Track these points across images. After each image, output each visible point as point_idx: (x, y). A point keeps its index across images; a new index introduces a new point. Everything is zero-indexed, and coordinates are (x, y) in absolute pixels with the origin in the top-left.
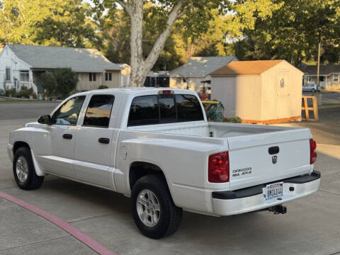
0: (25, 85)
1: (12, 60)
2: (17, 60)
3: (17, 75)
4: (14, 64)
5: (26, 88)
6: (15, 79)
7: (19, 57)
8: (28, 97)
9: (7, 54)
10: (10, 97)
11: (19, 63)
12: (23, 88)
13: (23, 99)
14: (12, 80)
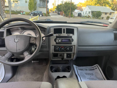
2: (89, 9)
3: (88, 13)
8: (89, 18)
9: (87, 8)
10: (85, 18)
12: (89, 16)
13: (88, 18)
14: (87, 14)
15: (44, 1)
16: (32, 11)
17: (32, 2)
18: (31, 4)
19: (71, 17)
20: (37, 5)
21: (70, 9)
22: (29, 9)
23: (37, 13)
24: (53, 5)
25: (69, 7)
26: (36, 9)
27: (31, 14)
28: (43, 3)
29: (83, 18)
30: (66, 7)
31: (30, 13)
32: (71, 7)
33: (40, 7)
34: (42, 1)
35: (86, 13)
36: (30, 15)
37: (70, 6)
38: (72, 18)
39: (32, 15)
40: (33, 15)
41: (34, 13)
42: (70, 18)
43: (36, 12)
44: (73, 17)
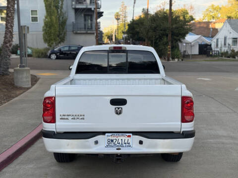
0: (234, 49)
1: (229, 31)
2: (232, 30)
3: (230, 41)
4: (229, 34)
5: (234, 51)
6: (229, 45)
7: (232, 28)
8: (234, 57)
9: (226, 26)
10: (224, 58)
11: (232, 33)
12: (233, 51)
13: (231, 59)
14: (227, 45)
15: (88, 15)
16: (54, 44)
17: (55, 21)
18: (50, 28)
19: (173, 58)
20: (69, 28)
21: (167, 36)
22: (46, 40)
23: (69, 51)
24: (118, 19)
25: (165, 30)
26: (64, 37)
27: (50, 54)
28: (85, 20)
29: (216, 58)
30: (155, 29)
31: (50, 52)
32: (172, 28)
33: (76, 33)
34: (83, 15)
35: (225, 44)
36: (50, 57)
37: (167, 25)
38: (176, 60)
39: (54, 56)
40: (57, 56)
41: (60, 50)
42: (168, 60)
43: (67, 49)
44: (178, 58)
